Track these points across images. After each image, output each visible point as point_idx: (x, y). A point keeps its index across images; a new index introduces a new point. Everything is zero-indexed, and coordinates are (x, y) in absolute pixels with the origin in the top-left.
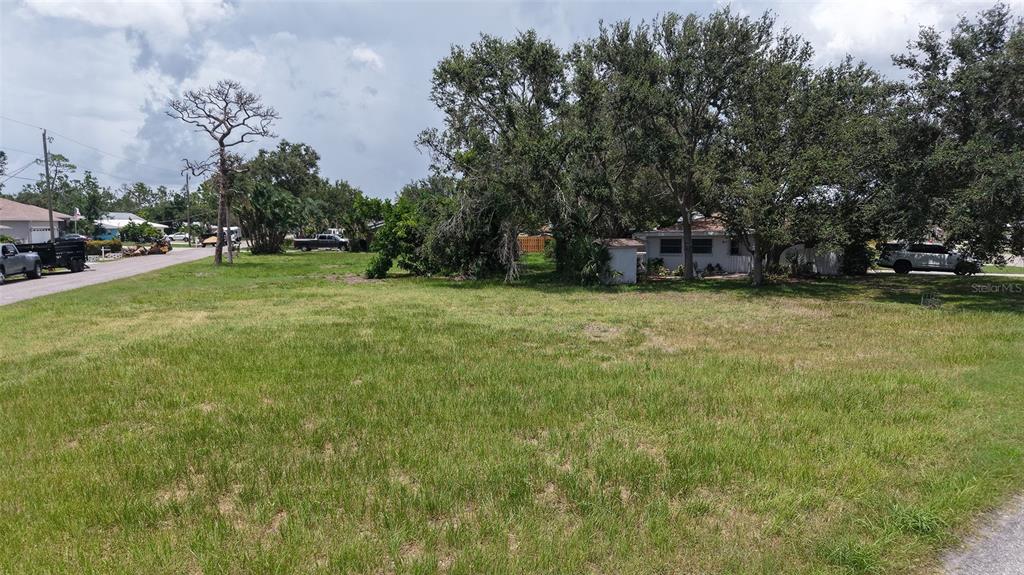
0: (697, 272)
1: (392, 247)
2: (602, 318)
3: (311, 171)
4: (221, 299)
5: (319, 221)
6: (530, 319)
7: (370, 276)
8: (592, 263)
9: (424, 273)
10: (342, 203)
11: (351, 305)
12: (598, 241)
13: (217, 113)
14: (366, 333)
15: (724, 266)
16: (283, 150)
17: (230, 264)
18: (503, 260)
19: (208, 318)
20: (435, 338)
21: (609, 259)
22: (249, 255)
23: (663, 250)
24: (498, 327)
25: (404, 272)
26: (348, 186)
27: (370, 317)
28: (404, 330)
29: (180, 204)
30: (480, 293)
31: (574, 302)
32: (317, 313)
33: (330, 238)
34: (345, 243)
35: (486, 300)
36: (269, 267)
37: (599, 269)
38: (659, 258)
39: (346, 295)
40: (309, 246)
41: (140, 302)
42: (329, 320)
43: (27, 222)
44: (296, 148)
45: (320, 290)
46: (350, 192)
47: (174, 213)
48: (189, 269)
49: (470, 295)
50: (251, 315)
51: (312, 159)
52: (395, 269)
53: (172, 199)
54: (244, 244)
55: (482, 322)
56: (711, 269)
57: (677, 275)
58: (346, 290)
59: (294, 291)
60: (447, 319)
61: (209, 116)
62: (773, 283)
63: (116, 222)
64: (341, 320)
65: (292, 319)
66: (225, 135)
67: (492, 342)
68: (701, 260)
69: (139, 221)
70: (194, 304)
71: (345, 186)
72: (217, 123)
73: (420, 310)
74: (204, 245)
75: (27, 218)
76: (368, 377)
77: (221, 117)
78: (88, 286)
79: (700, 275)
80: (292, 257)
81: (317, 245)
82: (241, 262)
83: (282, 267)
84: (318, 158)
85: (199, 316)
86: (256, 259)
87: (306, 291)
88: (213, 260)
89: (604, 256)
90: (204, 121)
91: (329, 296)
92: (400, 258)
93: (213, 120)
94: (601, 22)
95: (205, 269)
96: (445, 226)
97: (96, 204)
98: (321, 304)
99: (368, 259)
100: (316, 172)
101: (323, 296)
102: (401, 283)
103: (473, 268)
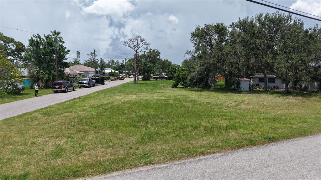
0: (269, 88)
1: (178, 80)
2: (232, 100)
3: (158, 57)
4: (138, 93)
5: (159, 71)
6: (212, 100)
7: (173, 87)
8: (235, 85)
9: (187, 87)
10: (166, 65)
11: (168, 95)
12: (237, 79)
13: (135, 44)
14: (171, 101)
15: (279, 86)
16: (150, 51)
17: (138, 83)
18: (210, 83)
19: (137, 97)
20: (186, 103)
21: (240, 84)
22: (141, 81)
23: (259, 81)
24: (203, 101)
25: (182, 86)
26: (168, 61)
27: (172, 98)
28: (180, 101)
29: (122, 65)
30: (201, 93)
31: (227, 96)
32: (160, 96)
33: (162, 76)
34: (167, 77)
35: (202, 95)
36: (147, 84)
37: (237, 87)
38: (258, 83)
39: (167, 92)
40: (157, 78)
41: (120, 93)
42: (163, 98)
43: (88, 71)
44: (154, 51)
45: (161, 91)
46: (168, 62)
47: (121, 68)
48: (128, 85)
49: (198, 93)
50: (145, 96)
51: (159, 54)
52: (179, 86)
53: (120, 64)
54: (140, 77)
55: (199, 100)
56: (274, 88)
57: (262, 89)
58: (167, 91)
59: (154, 91)
60: (191, 99)
61: (133, 45)
62: (291, 92)
63: (108, 71)
64: (166, 98)
65: (155, 98)
66: (137, 50)
67: (200, 105)
68: (271, 85)
69: (113, 71)
70: (132, 93)
71: (167, 61)
72: (135, 47)
73: (185, 97)
74: (130, 78)
75: (88, 70)
76: (171, 110)
77: (136, 45)
78: (107, 89)
79: (270, 89)
80: (152, 81)
81: (159, 78)
82: (140, 83)
83: (151, 84)
84: (160, 54)
85: (134, 96)
86: (144, 82)
87: (157, 91)
88: (133, 82)
89: (239, 83)
90: (132, 46)
91: (163, 93)
92: (181, 82)
93: (134, 46)
94: (240, 18)
95: (132, 84)
96: (192, 75)
97: (103, 66)
98: (161, 94)
99: (172, 82)
100: (159, 58)
101: (161, 92)
102: (181, 90)
103: (201, 86)
